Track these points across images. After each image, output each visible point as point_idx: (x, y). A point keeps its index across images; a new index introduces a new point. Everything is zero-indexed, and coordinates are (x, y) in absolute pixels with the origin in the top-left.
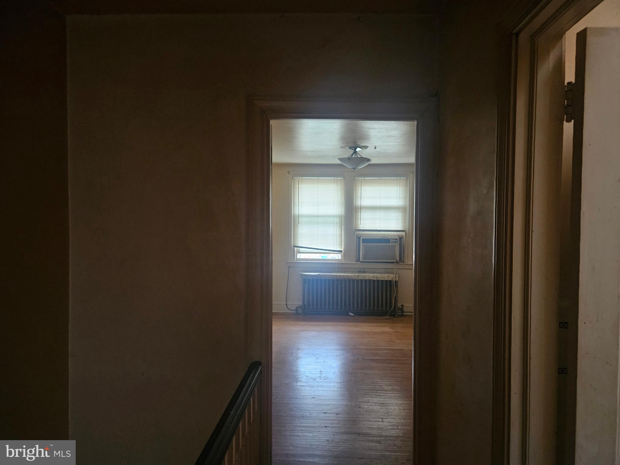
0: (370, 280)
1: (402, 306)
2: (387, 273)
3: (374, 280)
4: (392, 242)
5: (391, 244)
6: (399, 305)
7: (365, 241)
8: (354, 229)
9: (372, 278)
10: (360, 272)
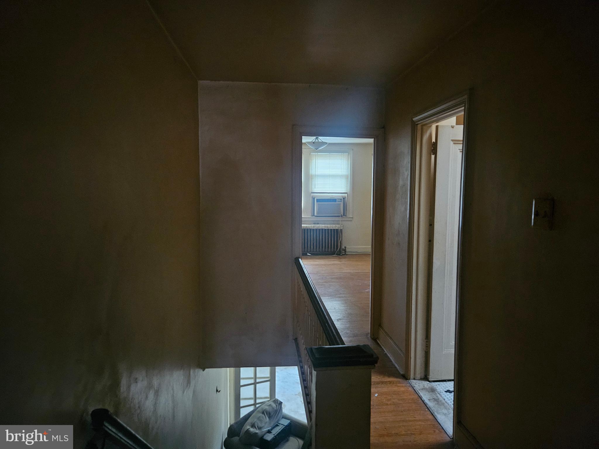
0: (322, 229)
1: (345, 247)
2: (334, 224)
3: (326, 229)
4: (338, 201)
5: (337, 203)
6: (343, 247)
7: (318, 201)
8: (310, 192)
9: (324, 228)
10: (315, 224)
